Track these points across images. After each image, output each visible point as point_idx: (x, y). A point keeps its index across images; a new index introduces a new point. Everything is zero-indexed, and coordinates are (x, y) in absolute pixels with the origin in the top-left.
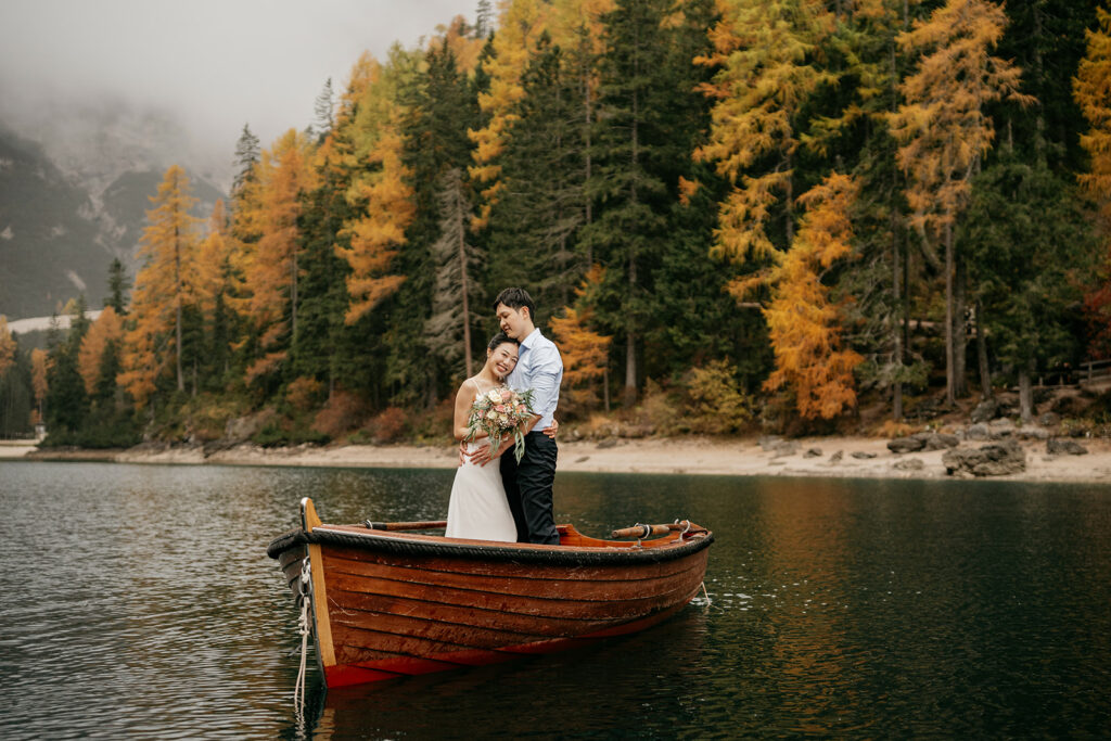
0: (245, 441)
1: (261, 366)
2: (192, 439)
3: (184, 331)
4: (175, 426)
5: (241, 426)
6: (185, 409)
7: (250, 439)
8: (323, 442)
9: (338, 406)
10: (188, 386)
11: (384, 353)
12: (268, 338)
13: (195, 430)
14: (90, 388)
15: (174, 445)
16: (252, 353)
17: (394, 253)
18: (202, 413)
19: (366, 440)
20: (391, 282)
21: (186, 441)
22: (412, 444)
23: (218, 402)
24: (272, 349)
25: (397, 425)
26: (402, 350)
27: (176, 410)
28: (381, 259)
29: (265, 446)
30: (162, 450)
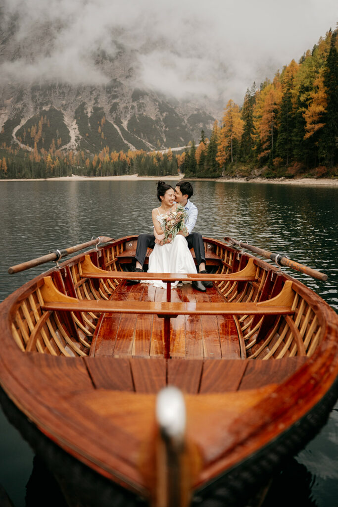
0: (258, 176)
1: (262, 154)
2: (238, 176)
3: (233, 146)
4: (232, 172)
5: (256, 172)
6: (234, 167)
7: (260, 176)
8: (291, 177)
9: (297, 166)
10: (234, 161)
11: (317, 148)
12: (264, 146)
13: (239, 173)
14: (198, 163)
15: (233, 177)
16: (259, 150)
17: (321, 116)
18: (240, 168)
19: (311, 176)
20: (321, 125)
21: (236, 176)
22: (330, 178)
23: (245, 165)
24: (266, 149)
25: (324, 172)
26: (324, 147)
27: (231, 167)
28: (316, 118)
29: (267, 178)
30: (229, 179)
